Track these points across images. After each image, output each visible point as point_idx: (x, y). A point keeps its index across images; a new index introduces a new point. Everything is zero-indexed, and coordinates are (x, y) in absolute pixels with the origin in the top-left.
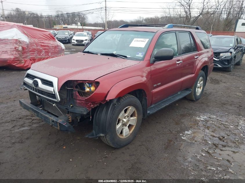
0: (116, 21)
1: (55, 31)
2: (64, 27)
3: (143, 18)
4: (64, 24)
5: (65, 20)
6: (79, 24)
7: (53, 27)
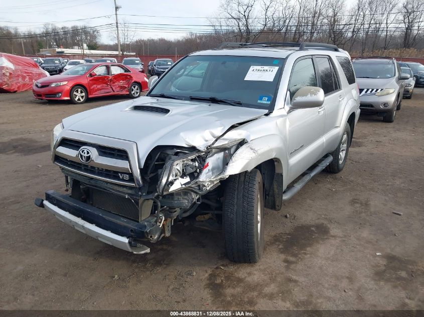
0: (153, 40)
1: (40, 58)
2: (58, 52)
3: (196, 35)
4: (59, 47)
5: (60, 39)
6: (85, 46)
7: (39, 51)
